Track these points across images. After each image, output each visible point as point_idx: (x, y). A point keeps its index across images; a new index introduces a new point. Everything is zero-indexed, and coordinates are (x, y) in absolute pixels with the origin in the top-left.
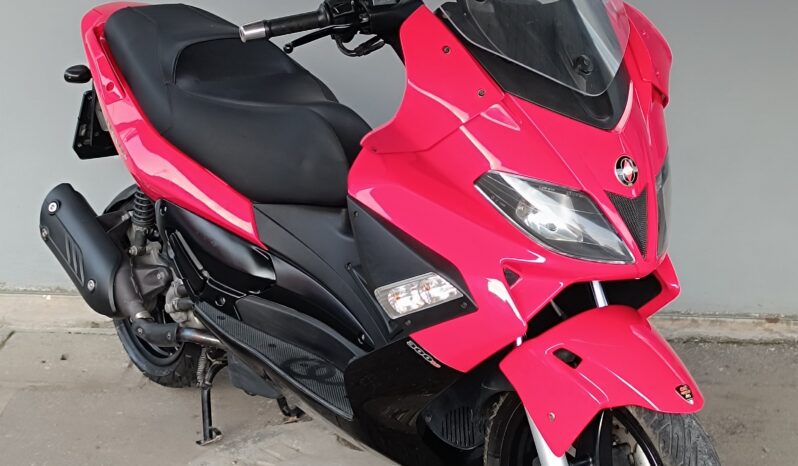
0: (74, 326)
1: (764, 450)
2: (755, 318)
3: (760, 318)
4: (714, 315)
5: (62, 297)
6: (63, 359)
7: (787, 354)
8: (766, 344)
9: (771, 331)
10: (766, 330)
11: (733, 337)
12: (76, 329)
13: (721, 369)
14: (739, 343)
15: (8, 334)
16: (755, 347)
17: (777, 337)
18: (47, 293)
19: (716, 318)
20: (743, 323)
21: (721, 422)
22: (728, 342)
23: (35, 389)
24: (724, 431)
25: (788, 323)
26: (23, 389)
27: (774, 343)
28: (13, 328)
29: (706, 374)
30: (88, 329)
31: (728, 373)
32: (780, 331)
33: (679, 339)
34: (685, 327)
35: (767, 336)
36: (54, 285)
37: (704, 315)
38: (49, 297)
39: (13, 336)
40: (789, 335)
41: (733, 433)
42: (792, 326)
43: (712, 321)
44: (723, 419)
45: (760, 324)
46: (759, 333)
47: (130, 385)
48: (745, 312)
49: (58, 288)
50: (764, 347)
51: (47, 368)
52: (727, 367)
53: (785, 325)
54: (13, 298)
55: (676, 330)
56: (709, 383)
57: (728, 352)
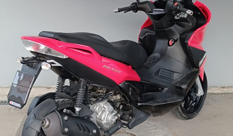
1: (223, 121)
2: (219, 87)
3: (220, 87)
7: (228, 97)
8: (222, 94)
9: (223, 91)
10: (222, 90)
11: (213, 92)
13: (211, 101)
14: (215, 94)
16: (219, 95)
17: (225, 92)
20: (216, 89)
22: (212, 94)
24: (213, 116)
25: (227, 89)
27: (224, 94)
29: (207, 102)
31: (213, 102)
32: (226, 90)
35: (222, 92)
40: (228, 91)
41: (215, 117)
42: (228, 89)
44: (212, 113)
45: (220, 89)
46: (220, 91)
48: (216, 86)
50: (221, 95)
52: (212, 100)
53: (226, 89)
56: (208, 104)
57: (212, 96)
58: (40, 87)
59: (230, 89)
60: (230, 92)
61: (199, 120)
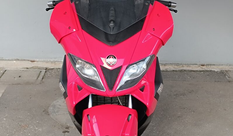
0: (22, 69)
1: (198, 97)
2: (198, 65)
3: (200, 65)
4: (188, 64)
5: (18, 61)
6: (20, 77)
7: (206, 74)
8: (201, 71)
9: (202, 68)
10: (201, 68)
11: (192, 70)
12: (23, 70)
13: (189, 78)
14: (194, 71)
15: (5, 71)
16: (198, 72)
17: (204, 69)
18: (14, 60)
19: (188, 65)
20: (195, 66)
21: (188, 90)
23: (13, 84)
24: (188, 92)
25: (207, 66)
26: (10, 84)
27: (203, 71)
28: (6, 69)
29: (185, 79)
30: (26, 69)
31: (191, 79)
32: (205, 68)
33: (179, 71)
34: (181, 67)
35: (201, 69)
36: (16, 58)
37: (185, 64)
38: (15, 61)
39: (6, 72)
40: (207, 69)
41: (190, 93)
42: (208, 67)
43: (187, 66)
44: (188, 89)
45: (200, 66)
46: (199, 69)
47: (37, 83)
48: (196, 63)
49: (17, 59)
50: (200, 72)
51: (16, 79)
52: (190, 77)
53: (206, 67)
54: (6, 62)
55: (178, 68)
56: (185, 81)
57: (191, 73)
58: (25, 60)
59: (210, 67)
60: (208, 69)
61: (174, 95)
